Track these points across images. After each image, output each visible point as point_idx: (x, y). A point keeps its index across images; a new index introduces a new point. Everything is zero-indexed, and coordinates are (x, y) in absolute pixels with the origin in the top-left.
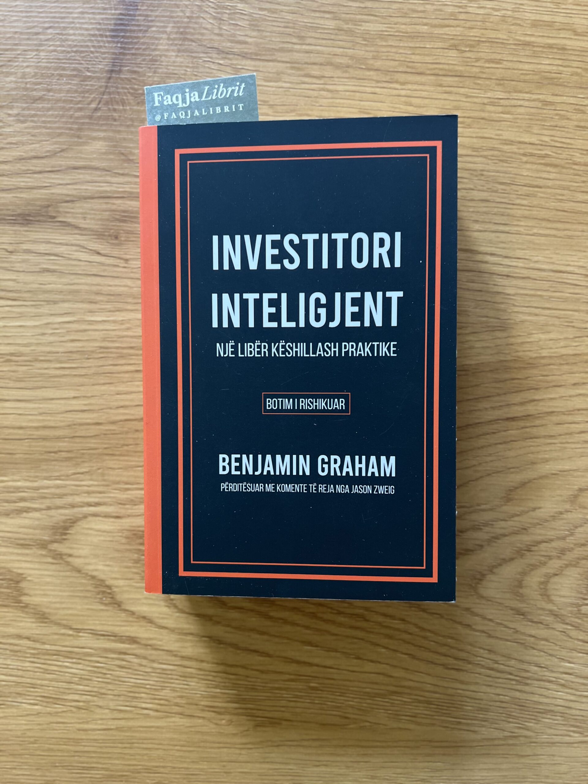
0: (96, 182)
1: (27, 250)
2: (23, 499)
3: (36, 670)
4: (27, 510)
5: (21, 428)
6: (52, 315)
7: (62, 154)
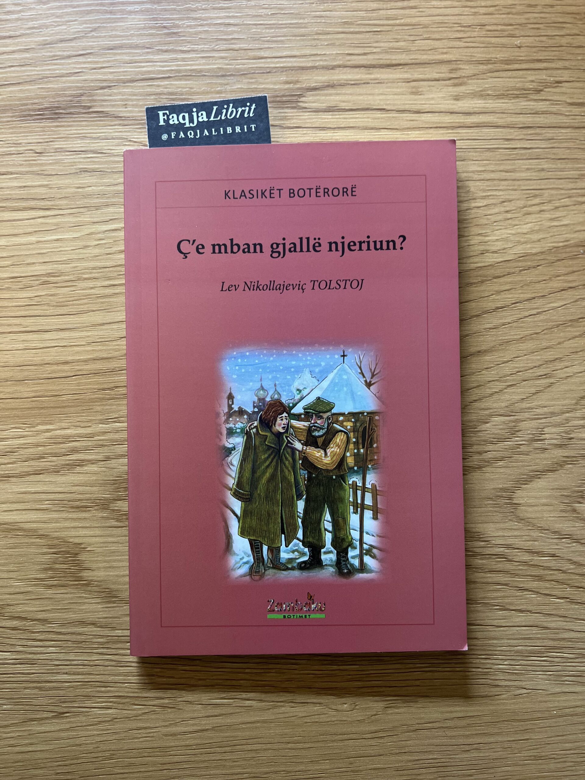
0: (136, 62)
1: (58, 148)
2: (74, 451)
3: (107, 663)
4: (81, 463)
5: (66, 363)
6: (94, 223)
7: (93, 33)
